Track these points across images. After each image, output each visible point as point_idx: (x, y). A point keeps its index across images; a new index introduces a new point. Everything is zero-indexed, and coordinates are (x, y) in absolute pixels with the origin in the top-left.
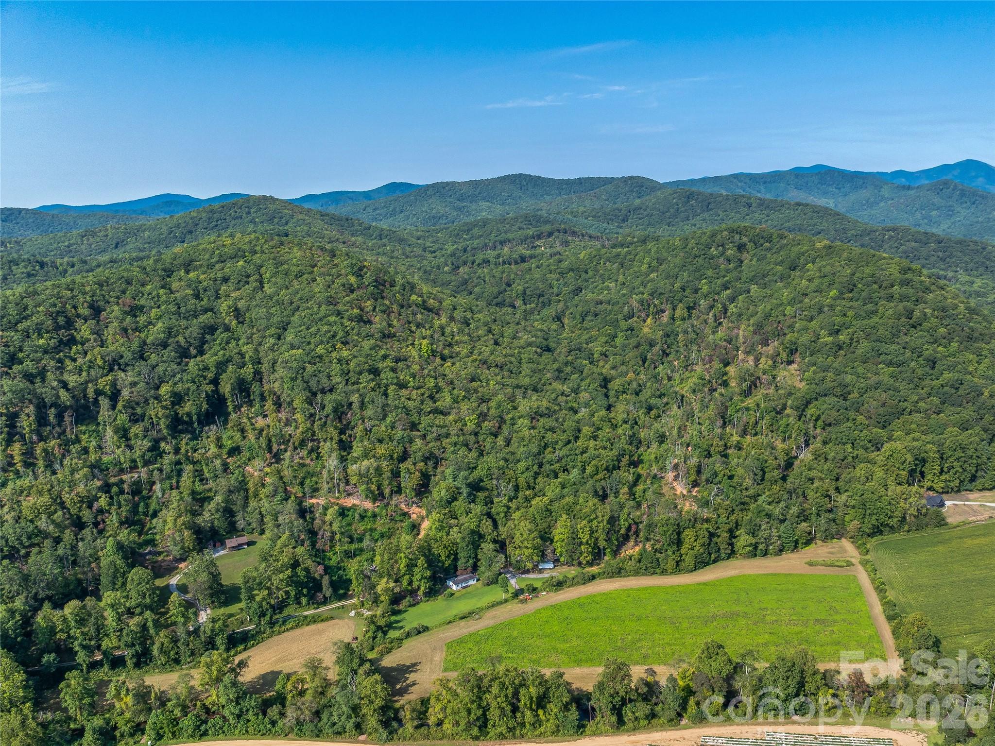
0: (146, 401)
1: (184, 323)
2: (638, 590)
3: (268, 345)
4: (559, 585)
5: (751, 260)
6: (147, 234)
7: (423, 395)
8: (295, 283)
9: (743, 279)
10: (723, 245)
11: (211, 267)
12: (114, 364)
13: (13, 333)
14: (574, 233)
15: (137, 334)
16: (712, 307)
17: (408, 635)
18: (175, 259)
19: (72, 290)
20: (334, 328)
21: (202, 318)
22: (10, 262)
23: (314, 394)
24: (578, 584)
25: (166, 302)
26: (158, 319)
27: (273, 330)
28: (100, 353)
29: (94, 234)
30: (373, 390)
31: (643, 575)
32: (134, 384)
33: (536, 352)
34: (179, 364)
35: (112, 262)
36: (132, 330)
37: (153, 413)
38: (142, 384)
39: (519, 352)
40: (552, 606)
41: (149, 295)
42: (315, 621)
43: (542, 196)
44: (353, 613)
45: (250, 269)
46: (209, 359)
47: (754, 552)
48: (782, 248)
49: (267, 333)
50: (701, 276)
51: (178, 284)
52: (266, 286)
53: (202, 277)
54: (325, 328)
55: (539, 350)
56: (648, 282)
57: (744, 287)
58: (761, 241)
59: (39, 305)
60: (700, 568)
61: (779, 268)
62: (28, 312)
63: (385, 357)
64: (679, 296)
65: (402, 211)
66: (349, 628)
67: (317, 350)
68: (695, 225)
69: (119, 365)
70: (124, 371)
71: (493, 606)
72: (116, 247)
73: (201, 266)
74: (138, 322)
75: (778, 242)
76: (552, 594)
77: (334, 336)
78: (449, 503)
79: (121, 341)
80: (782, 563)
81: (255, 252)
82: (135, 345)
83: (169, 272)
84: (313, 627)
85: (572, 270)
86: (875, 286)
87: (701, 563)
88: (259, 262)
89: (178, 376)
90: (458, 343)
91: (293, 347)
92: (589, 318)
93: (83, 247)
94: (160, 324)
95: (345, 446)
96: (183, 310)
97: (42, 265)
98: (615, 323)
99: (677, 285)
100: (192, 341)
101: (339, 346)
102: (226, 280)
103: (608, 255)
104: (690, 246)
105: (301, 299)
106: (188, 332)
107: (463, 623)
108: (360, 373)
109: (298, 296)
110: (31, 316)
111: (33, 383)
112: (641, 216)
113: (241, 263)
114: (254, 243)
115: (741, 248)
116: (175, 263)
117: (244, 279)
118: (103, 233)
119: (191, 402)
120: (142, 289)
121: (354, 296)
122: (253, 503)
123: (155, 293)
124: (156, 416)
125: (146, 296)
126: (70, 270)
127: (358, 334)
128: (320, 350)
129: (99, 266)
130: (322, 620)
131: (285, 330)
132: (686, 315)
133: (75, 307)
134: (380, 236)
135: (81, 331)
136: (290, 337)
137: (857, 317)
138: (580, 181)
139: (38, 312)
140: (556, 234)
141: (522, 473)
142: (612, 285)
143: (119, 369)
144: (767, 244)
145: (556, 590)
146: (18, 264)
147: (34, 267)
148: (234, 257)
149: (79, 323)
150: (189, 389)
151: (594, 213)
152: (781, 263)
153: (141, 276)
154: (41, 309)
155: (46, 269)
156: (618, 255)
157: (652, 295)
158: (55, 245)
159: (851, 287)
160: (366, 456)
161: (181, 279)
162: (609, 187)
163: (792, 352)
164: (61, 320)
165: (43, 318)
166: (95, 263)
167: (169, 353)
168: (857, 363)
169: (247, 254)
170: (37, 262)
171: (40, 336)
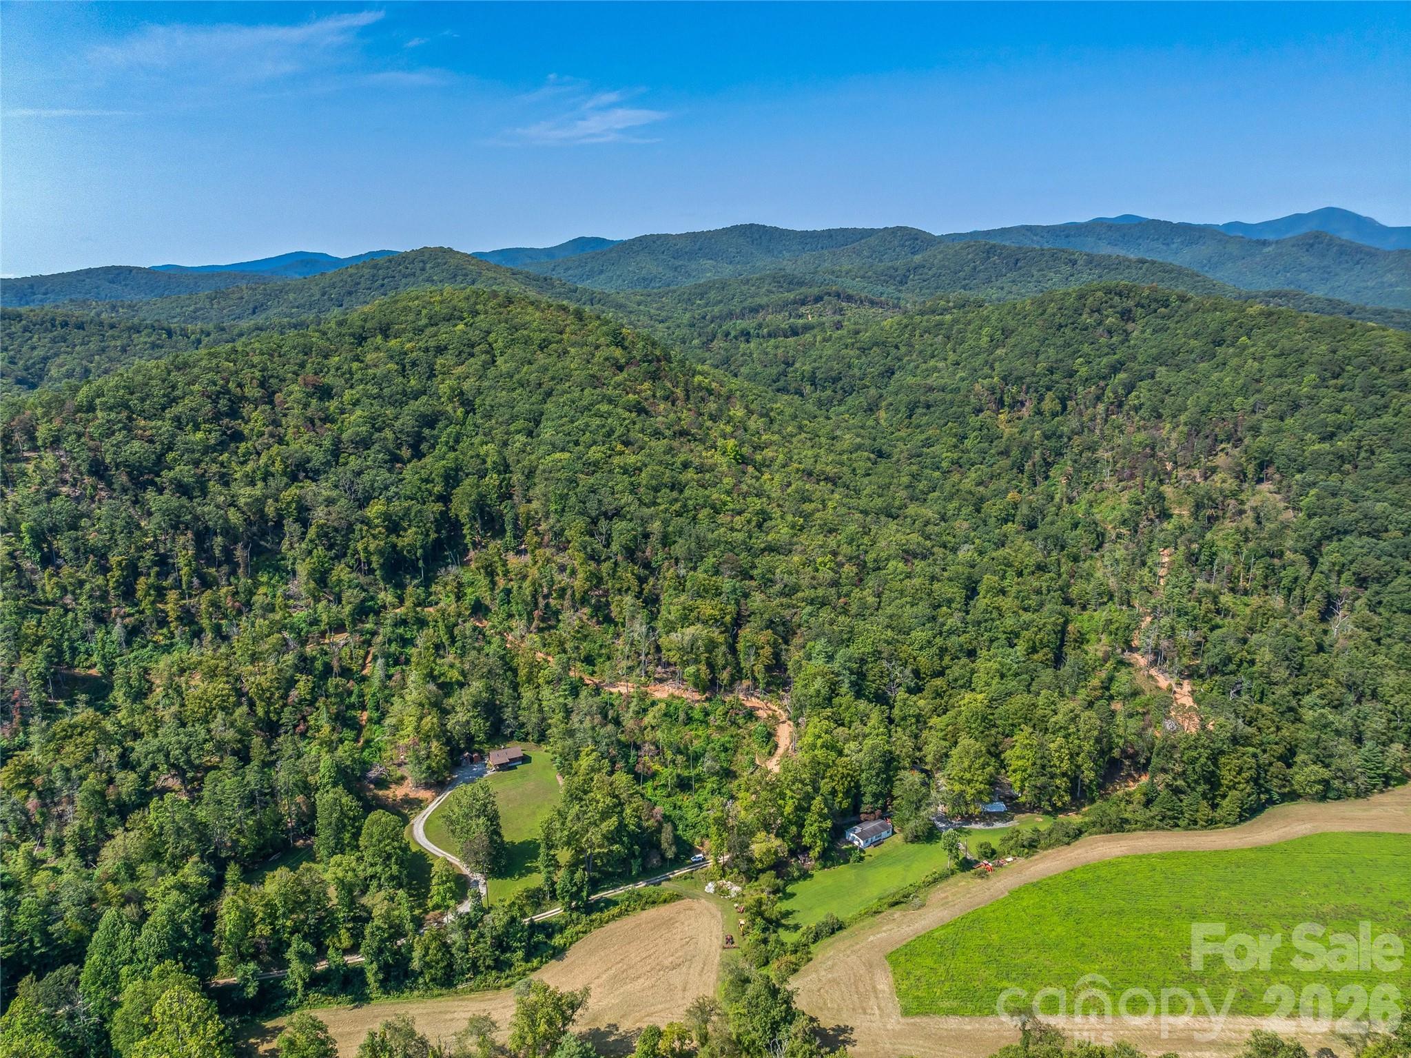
0: (350, 528)
1: (390, 412)
2: (1162, 857)
3: (517, 444)
4: (1032, 846)
5: (1143, 332)
6: (291, 296)
7: (749, 522)
8: (540, 356)
9: (1140, 358)
10: (1098, 311)
11: (419, 331)
12: (299, 471)
13: (160, 423)
14: (849, 298)
15: (328, 425)
16: (1099, 398)
17: (817, 938)
18: (365, 321)
19: (235, 362)
20: (610, 420)
21: (414, 405)
22: (129, 329)
23: (595, 521)
24: (1058, 842)
25: (361, 380)
26: (354, 405)
27: (520, 424)
28: (278, 454)
29: (226, 296)
30: (679, 514)
31: (1158, 828)
32: (330, 502)
33: (869, 459)
34: (390, 470)
35: (257, 329)
36: (320, 419)
37: (360, 546)
38: (343, 502)
39: (850, 459)
40: (1034, 885)
41: (337, 369)
42: (654, 902)
43: (780, 252)
44: (710, 888)
45: (475, 335)
46: (435, 464)
47: (1326, 793)
48: (1188, 315)
49: (512, 428)
50: (1075, 353)
51: (374, 355)
52: (500, 361)
53: (408, 345)
54: (598, 421)
55: (872, 456)
56: (995, 360)
57: (1147, 369)
58: (1154, 306)
59: (192, 383)
60: (1247, 819)
61: (1193, 343)
62: (178, 393)
63: (686, 465)
64: (1045, 381)
65: (601, 272)
66: (714, 917)
67: (591, 452)
68: (1002, 288)
69: (305, 471)
70: (314, 480)
71: (935, 881)
72: (254, 313)
73: (404, 330)
74: (328, 408)
75: (1179, 307)
76: (1021, 860)
77: (609, 434)
78: (829, 700)
79: (306, 437)
80: (1374, 812)
81: (477, 313)
82: (327, 443)
83: (361, 339)
84: (651, 912)
85: (876, 344)
86: (1375, 369)
87: (1249, 813)
88: (484, 326)
89: (393, 489)
90: (767, 445)
91: (555, 448)
92: (920, 411)
93: (213, 313)
94: (359, 412)
95: (651, 602)
96: (386, 392)
97: (170, 333)
98: (960, 418)
99: (1041, 367)
100: (404, 438)
101: (619, 447)
102: (441, 350)
103: (924, 324)
104: (1049, 311)
105: (553, 379)
106: (398, 424)
107: (897, 913)
108: (656, 490)
109: (550, 374)
110: (183, 398)
111: (191, 498)
112: (924, 277)
113: (461, 327)
114: (472, 300)
115: (1126, 315)
116: (368, 325)
117: (467, 350)
118: (237, 295)
119: (414, 529)
120: (326, 362)
121: (624, 375)
122: (527, 694)
123: (346, 367)
124: (366, 549)
125: (333, 371)
126: (205, 340)
127: (642, 431)
128: (595, 453)
129: (241, 335)
130: (665, 901)
131: (537, 423)
132: (1059, 408)
133: (240, 385)
134: (591, 300)
135: (249, 420)
136: (547, 432)
137: (1360, 413)
138: (830, 234)
139: (192, 393)
140: (826, 298)
141: (921, 649)
142: (941, 365)
143: (307, 477)
144: (1163, 309)
145: (1028, 855)
146: (139, 332)
147: (160, 335)
148: (449, 319)
149: (247, 409)
150: (409, 509)
151: (862, 273)
152: (1196, 335)
153: (323, 343)
154: (196, 387)
155: (174, 338)
156: (940, 324)
157: (1004, 379)
158: (178, 310)
159: (1337, 369)
160: (685, 620)
161: (377, 349)
162: (873, 241)
163: (1262, 466)
164: (223, 403)
165: (199, 399)
166: (236, 332)
167: (375, 454)
168: (1382, 484)
169: (465, 315)
170: (163, 329)
171: (197, 428)
